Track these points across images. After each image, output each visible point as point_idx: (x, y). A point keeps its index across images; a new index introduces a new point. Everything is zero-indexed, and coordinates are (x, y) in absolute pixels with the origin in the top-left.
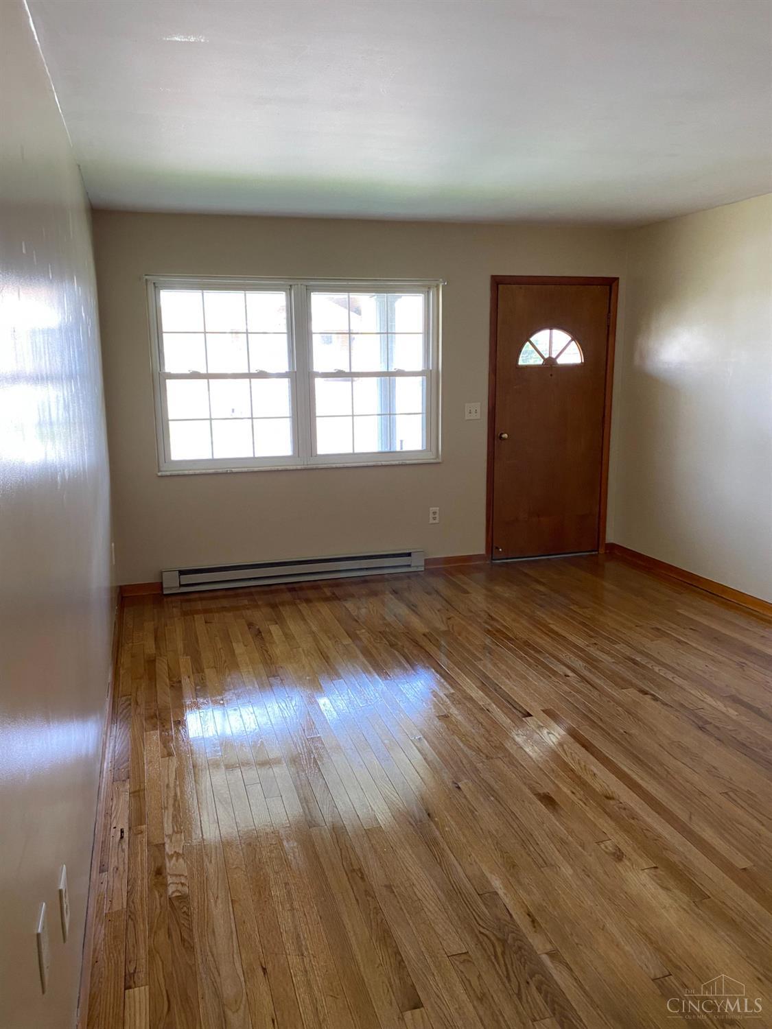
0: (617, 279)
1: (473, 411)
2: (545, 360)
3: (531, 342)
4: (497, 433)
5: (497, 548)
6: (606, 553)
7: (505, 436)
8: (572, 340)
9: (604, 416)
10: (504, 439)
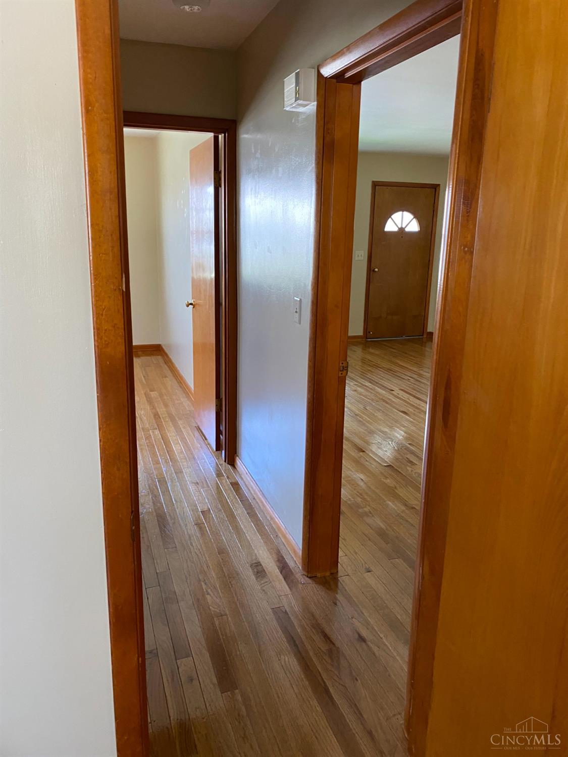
0: (439, 185)
1: (360, 255)
2: (399, 229)
3: (392, 218)
4: (372, 269)
5: (369, 332)
6: (427, 337)
7: (376, 270)
8: (414, 218)
9: (429, 261)
10: (376, 271)
